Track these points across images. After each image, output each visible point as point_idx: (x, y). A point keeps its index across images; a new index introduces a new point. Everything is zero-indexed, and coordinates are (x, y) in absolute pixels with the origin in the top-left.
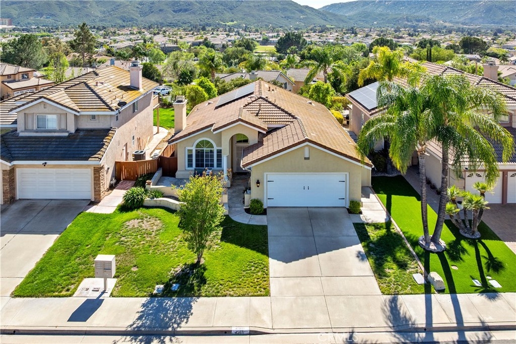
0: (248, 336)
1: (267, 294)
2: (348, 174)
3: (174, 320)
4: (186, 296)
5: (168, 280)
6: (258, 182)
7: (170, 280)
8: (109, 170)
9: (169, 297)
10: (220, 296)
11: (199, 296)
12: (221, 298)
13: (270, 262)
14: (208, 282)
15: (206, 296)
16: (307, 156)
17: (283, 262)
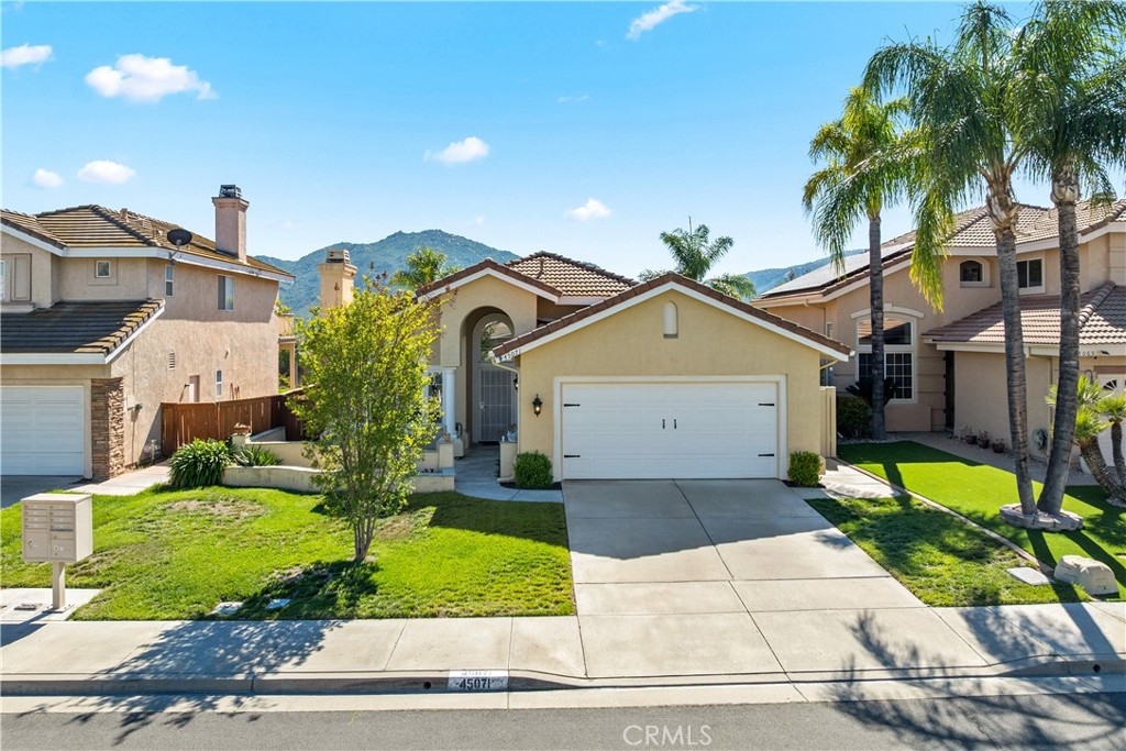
0: (505, 693)
1: (570, 610)
2: (782, 379)
3: (258, 659)
4: (308, 617)
5: (259, 591)
6: (537, 402)
7: (266, 591)
8: (142, 413)
9: (254, 619)
10: (416, 617)
11: (349, 618)
12: (419, 620)
13: (573, 558)
14: (379, 591)
15: (373, 616)
16: (671, 331)
17: (612, 557)
